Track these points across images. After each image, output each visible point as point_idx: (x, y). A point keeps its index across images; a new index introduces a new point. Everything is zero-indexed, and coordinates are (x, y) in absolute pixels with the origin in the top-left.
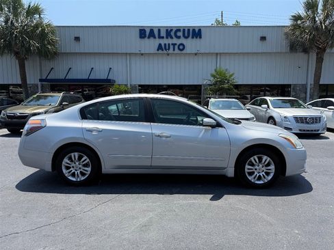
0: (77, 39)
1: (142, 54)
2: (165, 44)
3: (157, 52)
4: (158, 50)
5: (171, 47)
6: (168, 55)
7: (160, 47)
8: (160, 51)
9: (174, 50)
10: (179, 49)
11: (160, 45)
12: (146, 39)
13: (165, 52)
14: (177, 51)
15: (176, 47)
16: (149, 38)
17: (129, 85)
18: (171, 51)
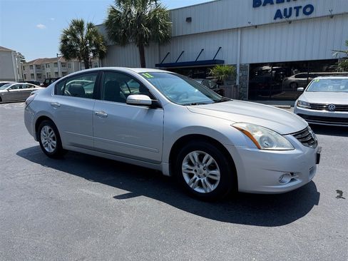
0: (189, 20)
1: (256, 27)
2: (285, 10)
3: (273, 21)
4: (275, 19)
5: (294, 12)
6: (290, 22)
7: (278, 14)
8: (278, 20)
9: (297, 15)
10: (305, 12)
11: (279, 11)
12: (261, 7)
13: (284, 19)
14: (301, 16)
15: (301, 11)
16: (264, 5)
17: (238, 65)
18: (293, 17)
